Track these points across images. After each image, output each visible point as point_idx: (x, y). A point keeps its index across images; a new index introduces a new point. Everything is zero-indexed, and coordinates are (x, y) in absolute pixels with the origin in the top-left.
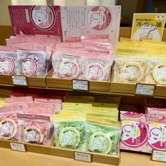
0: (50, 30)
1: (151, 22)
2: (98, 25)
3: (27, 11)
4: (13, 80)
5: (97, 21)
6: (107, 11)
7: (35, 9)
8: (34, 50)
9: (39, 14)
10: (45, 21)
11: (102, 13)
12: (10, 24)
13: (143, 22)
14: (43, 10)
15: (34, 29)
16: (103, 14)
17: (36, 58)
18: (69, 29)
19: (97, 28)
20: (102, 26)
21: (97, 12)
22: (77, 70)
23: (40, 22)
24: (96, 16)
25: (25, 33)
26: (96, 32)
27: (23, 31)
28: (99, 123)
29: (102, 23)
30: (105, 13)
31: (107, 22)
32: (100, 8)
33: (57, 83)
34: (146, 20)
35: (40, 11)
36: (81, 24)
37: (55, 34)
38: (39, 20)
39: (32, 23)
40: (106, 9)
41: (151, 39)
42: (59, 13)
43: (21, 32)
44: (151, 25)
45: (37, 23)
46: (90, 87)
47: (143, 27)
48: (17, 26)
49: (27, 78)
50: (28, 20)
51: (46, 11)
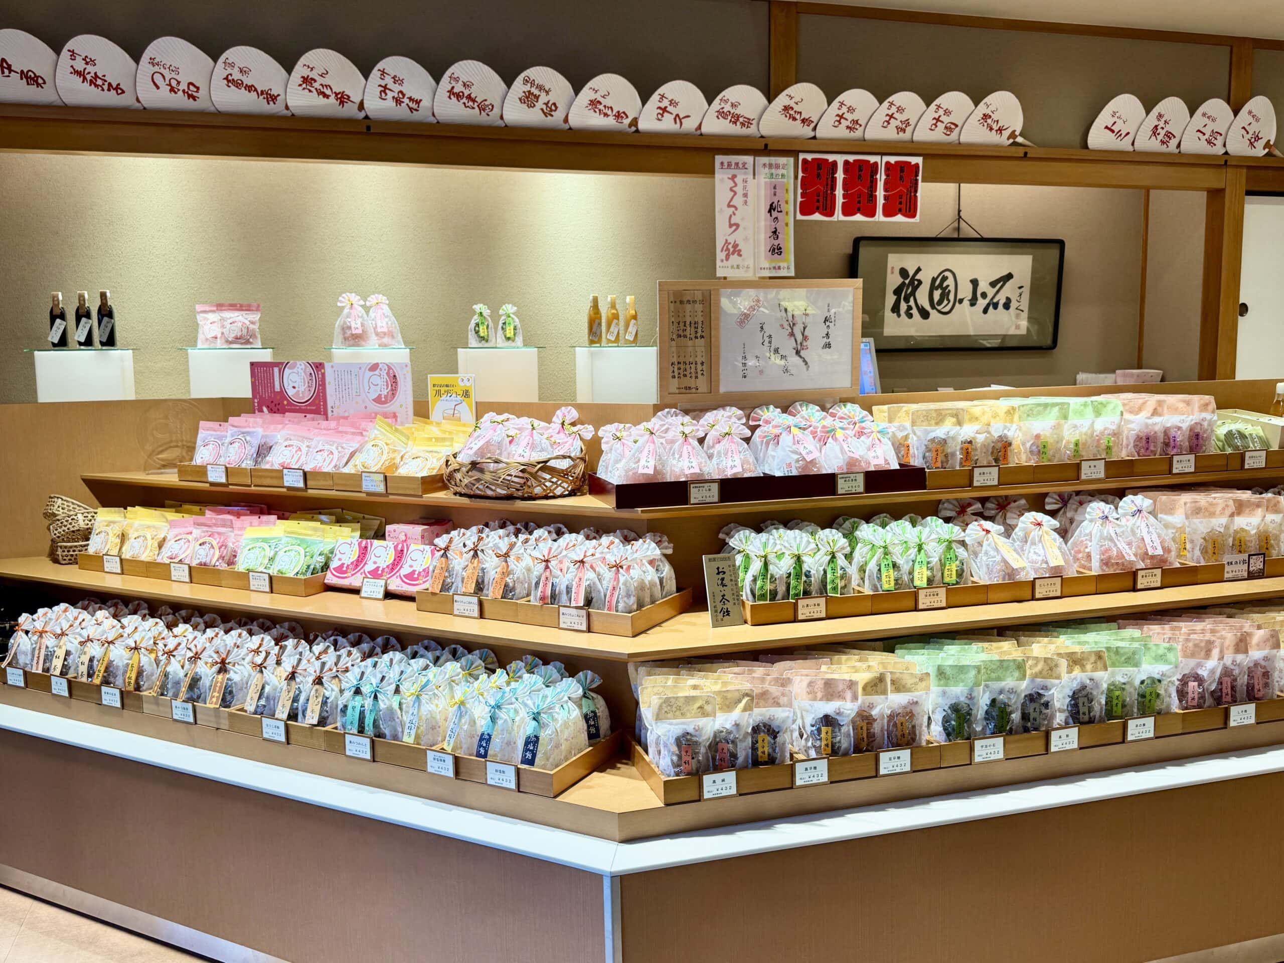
0: (309, 405)
1: (455, 389)
2: (380, 396)
3: (276, 370)
4: (209, 473)
5: (378, 388)
6: (391, 372)
7: (289, 368)
8: (249, 427)
9: (294, 377)
10: (302, 389)
11: (384, 373)
12: (250, 395)
13: (443, 389)
14: (300, 371)
15: (285, 402)
16: (386, 376)
17: (248, 438)
18: (337, 402)
19: (378, 400)
20: (386, 397)
21: (377, 372)
22: (299, 459)
23: (295, 391)
24: (376, 380)
25: (271, 411)
26: (377, 407)
27: (268, 407)
28: (300, 534)
29: (385, 392)
30: (388, 374)
31: (392, 390)
32: (380, 366)
33: (266, 477)
34: (447, 386)
35: (295, 370)
36: (354, 394)
37: (317, 412)
38: (294, 387)
39: (282, 393)
40: (389, 368)
41: (459, 419)
42: (323, 375)
43: (265, 409)
44: (454, 395)
45: (291, 392)
46: (309, 483)
47: (444, 397)
48: (261, 397)
49: (227, 468)
50: (277, 388)
51: (305, 372)
